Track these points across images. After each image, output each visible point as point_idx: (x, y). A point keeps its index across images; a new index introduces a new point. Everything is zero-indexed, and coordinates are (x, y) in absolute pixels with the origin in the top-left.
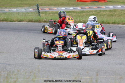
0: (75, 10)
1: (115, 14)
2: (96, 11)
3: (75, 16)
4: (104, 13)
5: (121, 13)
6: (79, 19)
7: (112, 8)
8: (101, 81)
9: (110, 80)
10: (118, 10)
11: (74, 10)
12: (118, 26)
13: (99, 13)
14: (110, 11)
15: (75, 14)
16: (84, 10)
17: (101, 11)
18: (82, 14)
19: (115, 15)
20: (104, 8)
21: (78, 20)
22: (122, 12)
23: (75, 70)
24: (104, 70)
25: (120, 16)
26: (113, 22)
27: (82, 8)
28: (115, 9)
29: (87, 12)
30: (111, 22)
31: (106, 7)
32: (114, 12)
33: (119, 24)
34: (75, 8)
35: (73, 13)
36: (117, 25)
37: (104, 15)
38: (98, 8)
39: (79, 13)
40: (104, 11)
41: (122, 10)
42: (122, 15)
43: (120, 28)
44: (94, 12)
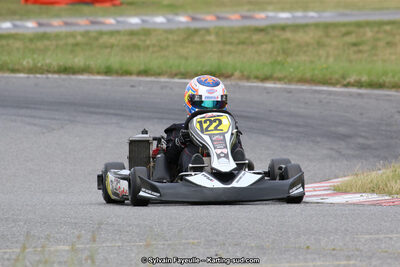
0: (20, 31)
1: (148, 42)
2: (86, 34)
3: (18, 49)
4: (113, 40)
5: (167, 39)
6: (34, 60)
7: (136, 24)
9: (133, 255)
10: (155, 30)
11: (13, 31)
12: (158, 82)
14: (132, 33)
15: (18, 44)
16: (48, 30)
17: (101, 33)
18: (40, 45)
19: (148, 47)
20: (111, 25)
21: (28, 62)
22: (170, 37)
23: (22, 223)
24: (113, 224)
25: (162, 48)
26: (142, 67)
27: (40, 25)
28: (147, 26)
29: (57, 36)
30: (134, 68)
31: (118, 22)
32: (143, 38)
33: (159, 74)
34: (18, 23)
35: (11, 41)
36: (153, 79)
37: (112, 46)
38: (93, 23)
39: (31, 40)
40: (112, 33)
41: (170, 31)
42: (168, 46)
43: (162, 88)
44: (79, 38)
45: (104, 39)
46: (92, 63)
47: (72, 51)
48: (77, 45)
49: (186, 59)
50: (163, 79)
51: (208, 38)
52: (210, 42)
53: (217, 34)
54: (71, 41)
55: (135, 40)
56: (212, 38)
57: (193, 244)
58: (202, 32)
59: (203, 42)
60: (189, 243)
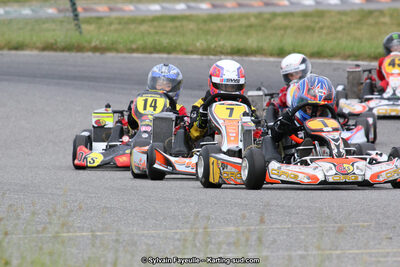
0: (194, 13)
1: (321, 24)
2: (259, 15)
3: (192, 31)
4: (286, 22)
5: (341, 20)
6: (207, 41)
7: (310, 6)
8: (275, 241)
9: (303, 237)
10: (328, 12)
11: (188, 13)
12: (330, 64)
13: (269, 20)
14: (306, 15)
15: (192, 26)
16: (222, 11)
17: (275, 15)
18: (213, 26)
19: (321, 29)
20: (285, 6)
21: (201, 44)
22: (344, 18)
23: (192, 204)
24: (283, 206)
25: (336, 30)
26: (316, 49)
27: (214, 6)
28: (321, 8)
29: (231, 18)
31: (291, 4)
32: (316, 19)
33: (332, 56)
34: (192, 4)
35: (185, 23)
36: (326, 61)
37: (285, 28)
38: (267, 4)
39: (205, 21)
40: (286, 15)
41: (344, 13)
42: (342, 27)
43: (335, 70)
44: (253, 20)
45: (278, 21)
46: (265, 45)
47: (245, 33)
48: (251, 26)
49: (360, 41)
50: (336, 61)
51: (383, 20)
52: (384, 24)
53: (391, 16)
54: (245, 22)
55: (308, 22)
56: (386, 19)
57: (363, 227)
58: (376, 14)
59: (377, 24)
60: (358, 226)
